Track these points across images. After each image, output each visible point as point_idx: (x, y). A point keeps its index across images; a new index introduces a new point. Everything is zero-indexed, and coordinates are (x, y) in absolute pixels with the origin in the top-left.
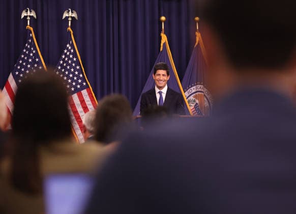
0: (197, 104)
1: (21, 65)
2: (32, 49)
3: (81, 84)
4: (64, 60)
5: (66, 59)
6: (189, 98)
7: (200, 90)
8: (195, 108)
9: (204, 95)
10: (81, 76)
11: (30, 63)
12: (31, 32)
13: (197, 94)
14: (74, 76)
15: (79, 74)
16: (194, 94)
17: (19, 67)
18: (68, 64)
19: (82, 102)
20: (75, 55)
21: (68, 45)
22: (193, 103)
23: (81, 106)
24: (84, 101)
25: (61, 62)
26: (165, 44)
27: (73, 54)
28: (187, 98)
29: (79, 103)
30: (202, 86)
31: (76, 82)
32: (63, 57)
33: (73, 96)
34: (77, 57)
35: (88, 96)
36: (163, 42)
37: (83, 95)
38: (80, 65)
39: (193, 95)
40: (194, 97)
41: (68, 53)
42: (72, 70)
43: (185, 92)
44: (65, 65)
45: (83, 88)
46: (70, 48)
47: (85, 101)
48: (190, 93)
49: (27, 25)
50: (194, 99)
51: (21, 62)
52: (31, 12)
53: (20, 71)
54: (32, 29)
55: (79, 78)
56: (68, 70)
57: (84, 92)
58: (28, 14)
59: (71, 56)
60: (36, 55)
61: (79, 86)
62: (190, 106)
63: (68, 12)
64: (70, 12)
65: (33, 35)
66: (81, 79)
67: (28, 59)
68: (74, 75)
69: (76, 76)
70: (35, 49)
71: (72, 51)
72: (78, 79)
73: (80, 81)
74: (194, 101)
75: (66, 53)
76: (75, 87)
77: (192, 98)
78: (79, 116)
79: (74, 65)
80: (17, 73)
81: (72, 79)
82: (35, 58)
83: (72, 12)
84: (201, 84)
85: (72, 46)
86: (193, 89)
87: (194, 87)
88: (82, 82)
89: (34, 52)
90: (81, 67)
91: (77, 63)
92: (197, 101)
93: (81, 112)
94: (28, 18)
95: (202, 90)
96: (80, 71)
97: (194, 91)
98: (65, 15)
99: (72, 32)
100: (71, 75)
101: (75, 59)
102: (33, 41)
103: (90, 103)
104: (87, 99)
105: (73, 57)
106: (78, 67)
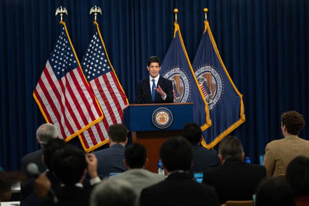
0: (205, 82)
1: (56, 53)
2: (65, 40)
3: (106, 68)
4: (91, 48)
5: (93, 47)
6: (199, 77)
7: (208, 70)
8: (203, 85)
9: (212, 74)
10: (106, 61)
11: (63, 52)
12: (63, 26)
13: (205, 73)
15: (104, 59)
17: (54, 55)
18: (94, 52)
19: (107, 82)
20: (100, 44)
21: (94, 36)
22: (202, 82)
23: (105, 86)
24: (108, 81)
25: (89, 50)
26: (177, 32)
27: (98, 43)
28: (197, 77)
29: (104, 83)
30: (210, 67)
31: (102, 66)
32: (91, 46)
33: (99, 78)
34: (102, 45)
35: (112, 78)
36: (176, 30)
37: (108, 77)
38: (105, 52)
39: (202, 74)
40: (203, 76)
41: (94, 43)
42: (98, 56)
43: (195, 72)
44: (92, 52)
45: (107, 71)
46: (96, 38)
47: (110, 82)
48: (200, 73)
49: (60, 20)
50: (202, 78)
51: (55, 51)
52: (63, 9)
53: (55, 58)
54: (64, 23)
55: (103, 62)
56: (94, 57)
57: (109, 74)
58: (61, 11)
59: (97, 45)
60: (68, 45)
61: (104, 70)
62: (199, 83)
63: (94, 8)
64: (96, 9)
65: (65, 28)
66: (105, 63)
67: (61, 48)
68: (100, 60)
69: (102, 61)
70: (67, 39)
71: (98, 40)
72: (103, 64)
73: (105, 65)
74: (203, 79)
75: (93, 43)
76: (101, 70)
77: (201, 77)
78: (104, 94)
79: (99, 52)
80: (53, 60)
81: (98, 64)
82: (67, 47)
83: (97, 9)
84: (208, 65)
85: (98, 37)
86: (202, 69)
87: (203, 68)
88: (107, 66)
89: (67, 42)
90: (105, 54)
91: (103, 50)
92: (206, 80)
93: (106, 91)
94: (61, 15)
95: (210, 70)
96: (105, 57)
97: (202, 71)
98: (92, 11)
99: (98, 25)
100: (97, 61)
101: (100, 47)
102: (65, 33)
103: (113, 83)
104: (111, 80)
105: (99, 46)
106: (103, 54)
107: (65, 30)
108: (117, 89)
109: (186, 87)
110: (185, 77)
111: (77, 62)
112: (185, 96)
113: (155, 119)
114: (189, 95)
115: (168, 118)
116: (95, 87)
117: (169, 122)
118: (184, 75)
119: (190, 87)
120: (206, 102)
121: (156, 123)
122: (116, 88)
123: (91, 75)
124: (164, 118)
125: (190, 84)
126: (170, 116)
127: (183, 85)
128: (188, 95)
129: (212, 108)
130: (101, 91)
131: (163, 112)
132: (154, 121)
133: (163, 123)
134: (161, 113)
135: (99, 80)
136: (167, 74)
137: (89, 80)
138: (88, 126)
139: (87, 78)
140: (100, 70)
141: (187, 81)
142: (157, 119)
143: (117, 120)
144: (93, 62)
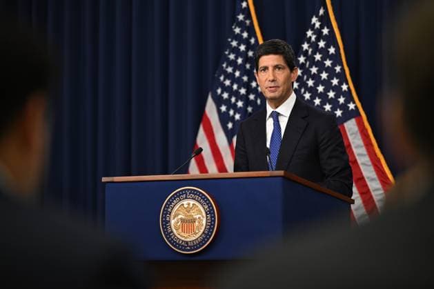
1: (225, 72)
3: (344, 107)
4: (306, 53)
14: (326, 90)
15: (340, 83)
17: (222, 78)
18: (313, 63)
20: (331, 40)
21: (314, 20)
25: (302, 59)
27: (325, 38)
31: (334, 102)
32: (306, 46)
34: (336, 46)
35: (359, 135)
37: (348, 134)
38: (341, 64)
41: (315, 38)
42: (324, 75)
44: (308, 65)
45: (348, 115)
46: (318, 25)
47: (353, 146)
51: (224, 66)
55: (339, 93)
56: (314, 77)
57: (351, 126)
59: (322, 44)
61: (339, 113)
66: (344, 94)
67: (237, 57)
68: (329, 87)
69: (334, 88)
70: (252, 34)
71: (325, 31)
72: (337, 96)
73: (342, 100)
75: (310, 38)
80: (219, 91)
81: (324, 96)
85: (325, 21)
88: (347, 102)
90: (343, 69)
91: (336, 59)
96: (342, 78)
100: (321, 89)
101: (332, 50)
102: (248, 16)
103: (363, 150)
104: (356, 141)
105: (328, 46)
106: (338, 69)
107: (247, 10)
108: (372, 168)
113: (166, 223)
115: (204, 222)
117: (206, 234)
121: (169, 234)
122: (370, 163)
124: (194, 221)
126: (210, 212)
131: (192, 202)
132: (165, 228)
133: (191, 238)
134: (185, 202)
142: (173, 222)
144: (309, 92)
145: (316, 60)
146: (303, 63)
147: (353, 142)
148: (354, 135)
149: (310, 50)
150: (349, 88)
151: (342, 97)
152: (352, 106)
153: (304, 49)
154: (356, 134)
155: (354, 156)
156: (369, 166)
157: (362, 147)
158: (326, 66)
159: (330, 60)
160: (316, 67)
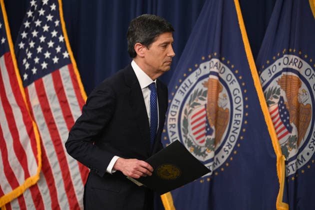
0: (282, 98)
3: (60, 55)
4: (33, 8)
6: (270, 86)
7: (291, 66)
8: (279, 108)
9: (302, 78)
10: (61, 39)
14: (47, 41)
15: (58, 35)
16: (280, 77)
18: (38, 17)
19: (60, 90)
22: (276, 97)
23: (56, 99)
24: (62, 88)
25: (30, 14)
29: (54, 92)
31: (52, 51)
32: (33, 3)
33: (44, 79)
34: (56, 3)
35: (71, 80)
37: (62, 78)
38: (59, 19)
39: (277, 79)
40: (279, 82)
42: (46, 28)
44: (34, 18)
45: (64, 62)
47: (65, 89)
48: (273, 74)
50: (278, 87)
55: (57, 43)
56: (37, 29)
57: (64, 71)
59: (45, 2)
61: (56, 60)
62: (268, 103)
66: (60, 45)
68: (49, 37)
69: (53, 39)
72: (55, 46)
73: (58, 49)
77: (274, 84)
78: (53, 119)
79: (50, 17)
81: (45, 45)
86: (279, 65)
87: (281, 60)
88: (62, 51)
90: (60, 23)
91: (56, 14)
92: (283, 93)
93: (56, 110)
96: (60, 31)
97: (280, 69)
100: (42, 39)
101: (53, 7)
103: (73, 93)
104: (68, 85)
105: (50, 3)
106: (57, 23)
109: (235, 112)
110: (236, 85)
111: (7, 41)
112: (231, 133)
114: (241, 133)
116: (35, 101)
118: (234, 77)
119: (245, 110)
120: (279, 154)
123: (29, 72)
125: (245, 103)
127: (229, 106)
128: (238, 131)
129: (292, 172)
130: (47, 111)
135: (45, 84)
136: (194, 74)
137: (26, 84)
138: (18, 192)
139: (22, 78)
140: (47, 60)
141: (240, 95)
143: (74, 183)
144: (34, 42)
145: (40, 14)
146: (30, 17)
147: (66, 86)
148: (66, 80)
149: (36, 6)
150: (64, 39)
151: (59, 47)
152: (66, 55)
153: (32, 5)
154: (68, 78)
155: (65, 97)
156: (76, 106)
157: (72, 89)
158: (48, 20)
159: (51, 15)
160: (40, 20)
